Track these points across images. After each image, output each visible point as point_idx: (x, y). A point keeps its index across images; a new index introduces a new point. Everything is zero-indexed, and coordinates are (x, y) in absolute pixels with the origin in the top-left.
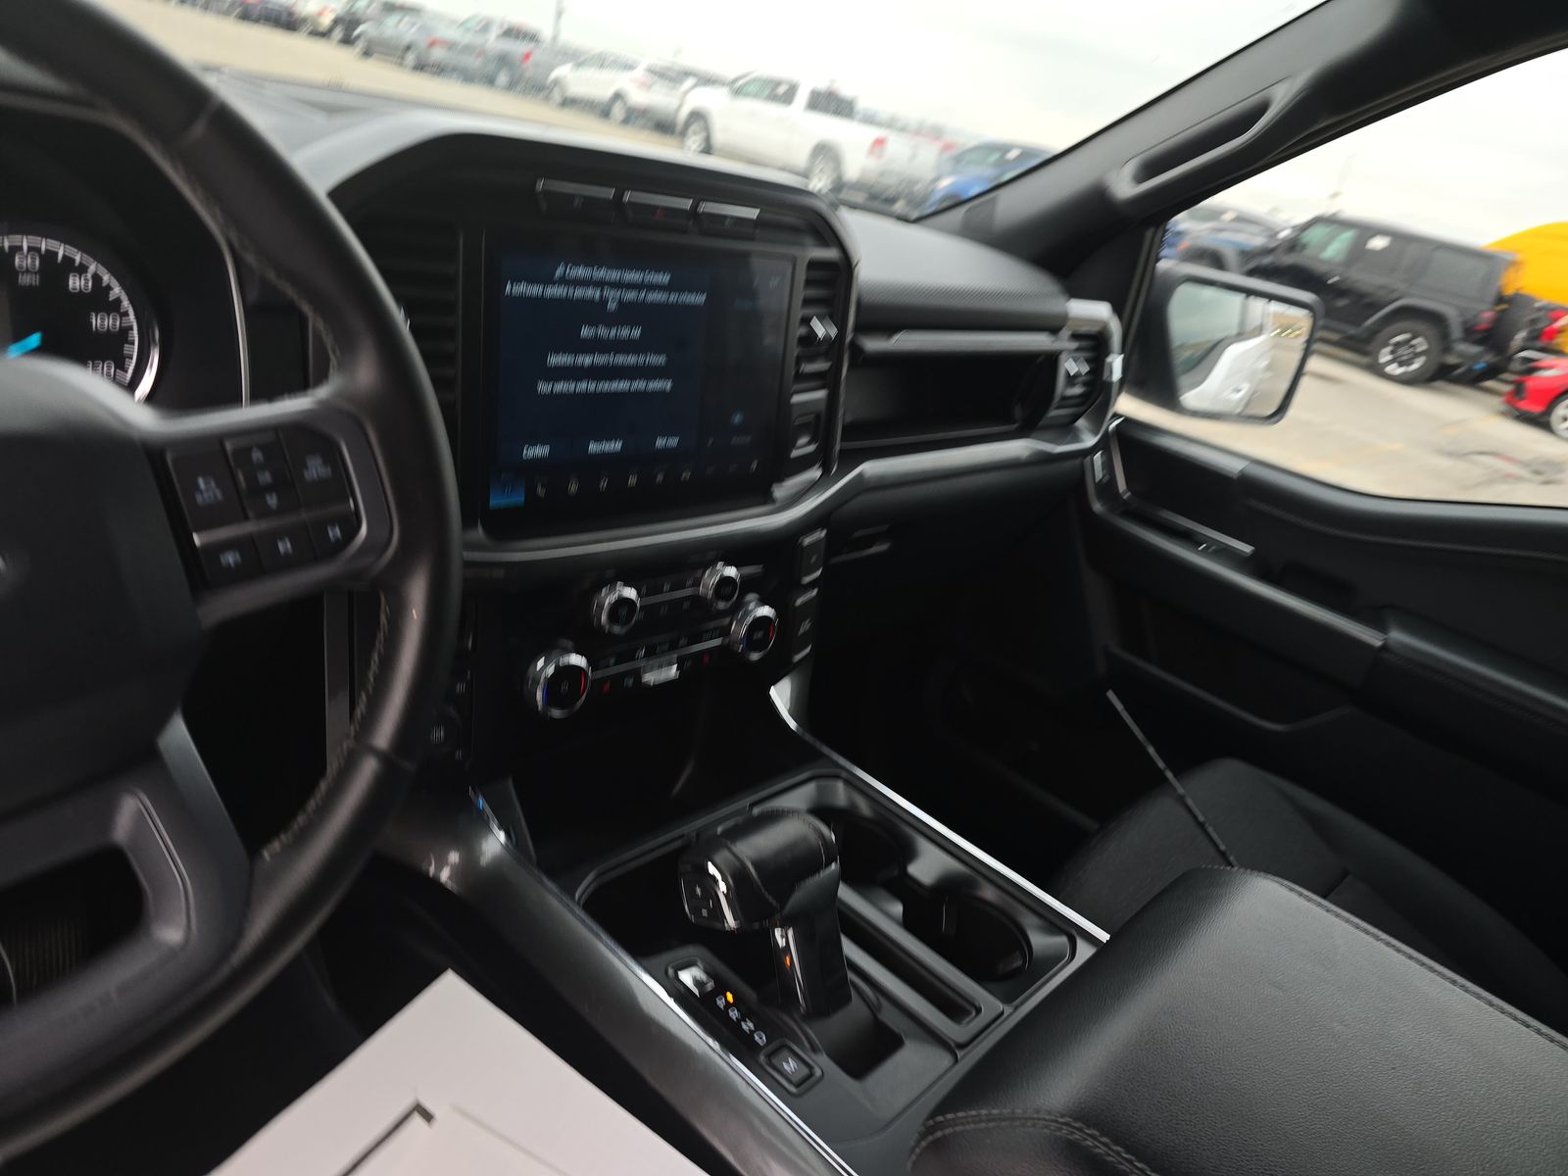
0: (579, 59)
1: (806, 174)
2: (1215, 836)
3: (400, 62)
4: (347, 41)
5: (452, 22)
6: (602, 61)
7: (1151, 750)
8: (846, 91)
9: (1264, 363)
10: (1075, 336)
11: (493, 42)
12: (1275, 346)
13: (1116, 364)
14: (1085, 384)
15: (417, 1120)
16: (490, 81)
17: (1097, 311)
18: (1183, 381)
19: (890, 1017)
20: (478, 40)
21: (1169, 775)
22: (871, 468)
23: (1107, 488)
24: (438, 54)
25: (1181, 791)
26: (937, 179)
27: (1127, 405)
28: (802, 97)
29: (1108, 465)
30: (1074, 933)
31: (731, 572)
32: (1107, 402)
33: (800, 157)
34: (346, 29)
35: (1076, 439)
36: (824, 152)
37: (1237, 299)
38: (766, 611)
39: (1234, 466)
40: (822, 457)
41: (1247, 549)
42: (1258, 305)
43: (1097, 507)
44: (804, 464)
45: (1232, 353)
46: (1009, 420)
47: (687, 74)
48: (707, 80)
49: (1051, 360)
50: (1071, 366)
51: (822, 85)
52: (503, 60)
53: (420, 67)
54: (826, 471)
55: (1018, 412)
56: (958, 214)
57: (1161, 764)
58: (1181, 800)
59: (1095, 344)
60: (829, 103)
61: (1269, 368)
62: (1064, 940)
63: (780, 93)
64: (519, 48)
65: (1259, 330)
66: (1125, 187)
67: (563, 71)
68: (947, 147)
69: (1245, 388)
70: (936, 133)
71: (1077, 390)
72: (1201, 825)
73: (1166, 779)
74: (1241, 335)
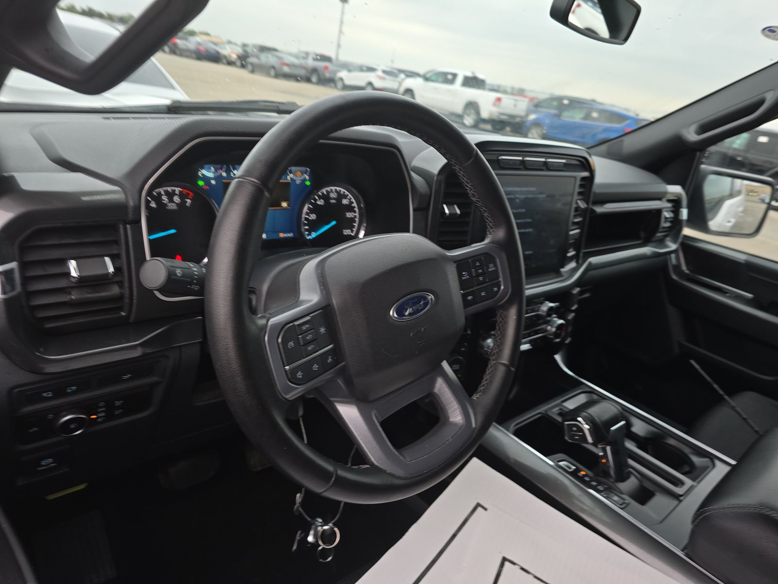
0: (348, 67)
1: (460, 116)
2: (753, 424)
3: (268, 74)
4: (243, 66)
5: (291, 54)
6: (362, 69)
7: (716, 386)
8: (481, 76)
9: (741, 209)
10: (669, 201)
11: (310, 63)
12: (747, 201)
13: (684, 213)
14: (671, 222)
15: (480, 509)
16: (308, 80)
17: (675, 189)
18: (709, 215)
19: (647, 485)
20: (302, 62)
21: (726, 397)
22: (594, 260)
23: (677, 268)
24: (286, 69)
25: (733, 403)
26: (527, 115)
27: (687, 231)
28: (459, 80)
29: (678, 258)
30: (711, 457)
31: (552, 305)
32: (680, 230)
33: (459, 109)
34: (243, 61)
35: (667, 247)
36: (472, 106)
37: (729, 179)
38: (561, 321)
39: (742, 258)
40: (576, 258)
41: (750, 295)
42: (738, 182)
43: (674, 277)
44: (571, 259)
45: (728, 204)
46: (638, 238)
47: (401, 71)
48: (411, 74)
49: (659, 212)
50: (667, 214)
51: (469, 74)
52: (315, 70)
53: (277, 76)
54: (577, 262)
55: (643, 235)
56: (604, 148)
57: (721, 392)
58: (733, 408)
59: (676, 204)
60: (472, 82)
61: (743, 212)
62: (707, 459)
63: (448, 78)
64: (321, 64)
65: (739, 193)
66: (692, 136)
67: (343, 74)
68: (532, 99)
69: (733, 220)
70: (521, 92)
71: (668, 225)
72: (745, 419)
73: (724, 399)
74: (731, 196)
